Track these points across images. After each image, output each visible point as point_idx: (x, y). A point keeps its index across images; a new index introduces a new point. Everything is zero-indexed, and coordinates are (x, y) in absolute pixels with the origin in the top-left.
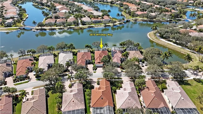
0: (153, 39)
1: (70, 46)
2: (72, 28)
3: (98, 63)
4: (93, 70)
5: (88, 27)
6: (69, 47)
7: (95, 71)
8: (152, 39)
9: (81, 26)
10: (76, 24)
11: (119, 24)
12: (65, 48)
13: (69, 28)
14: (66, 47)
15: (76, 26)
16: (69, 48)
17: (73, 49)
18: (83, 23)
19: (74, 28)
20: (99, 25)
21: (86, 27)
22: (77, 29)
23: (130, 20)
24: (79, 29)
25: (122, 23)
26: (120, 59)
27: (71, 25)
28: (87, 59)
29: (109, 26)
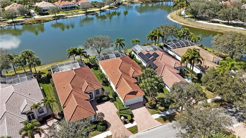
0: (186, 24)
1: (25, 59)
2: (19, 22)
3: (131, 93)
4: (125, 123)
5: (54, 17)
6: (20, 62)
7: (130, 125)
8: (184, 23)
9: (37, 17)
10: (26, 15)
11: (108, 8)
12: (9, 67)
13: (11, 23)
14: (11, 65)
15: (26, 17)
16: (22, 63)
17: (35, 65)
18: (42, 12)
19: (23, 21)
20: (74, 13)
21: (48, 18)
22: (30, 24)
23: (122, 2)
24: (35, 22)
25: (113, 6)
26: (178, 72)
27: (16, 17)
28: (90, 90)
29: (93, 12)
